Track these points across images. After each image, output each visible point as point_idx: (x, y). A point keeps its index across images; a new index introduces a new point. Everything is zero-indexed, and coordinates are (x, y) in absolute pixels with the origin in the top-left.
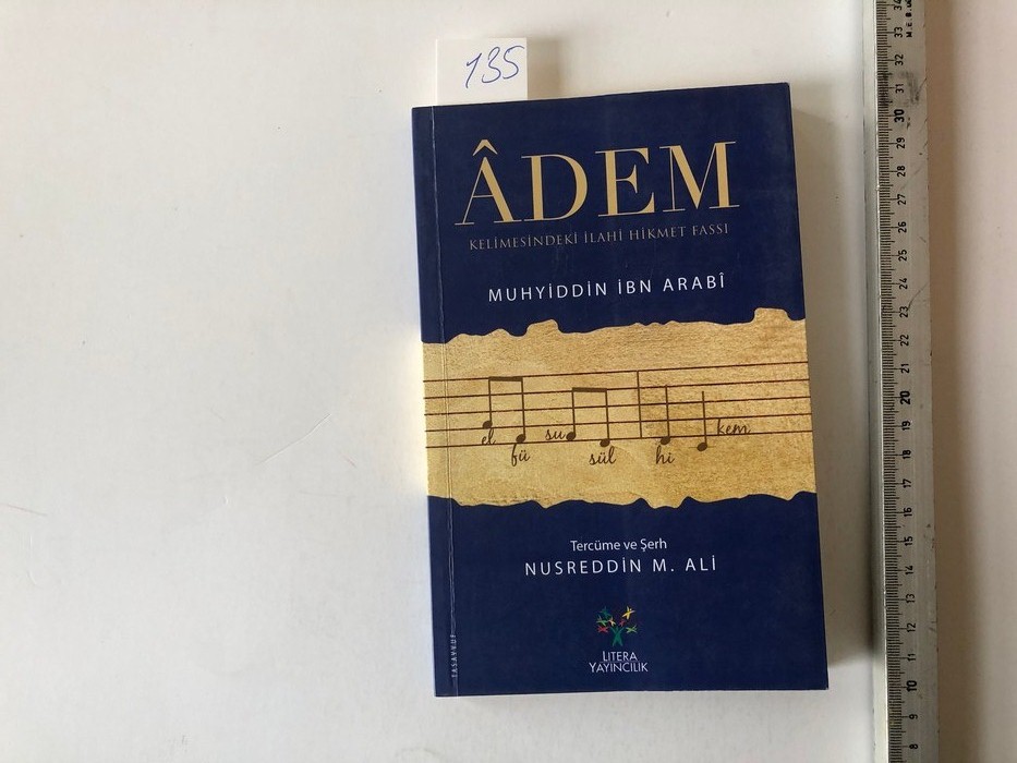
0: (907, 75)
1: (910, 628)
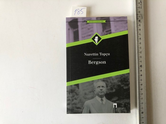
1: (142, 103)
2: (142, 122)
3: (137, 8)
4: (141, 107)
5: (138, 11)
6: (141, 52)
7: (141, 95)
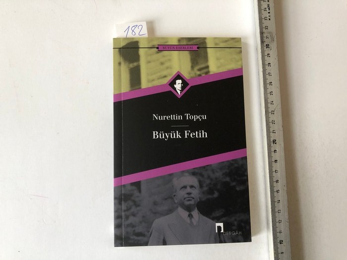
0: (270, 33)
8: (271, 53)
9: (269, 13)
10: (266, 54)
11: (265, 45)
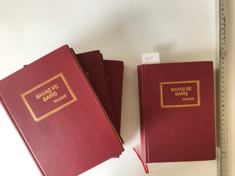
2: (223, 161)
3: (220, 44)
4: (223, 147)
5: (222, 48)
6: (223, 92)
7: (223, 135)
8: (224, 62)
9: (225, 41)
10: (222, 62)
11: (222, 57)
